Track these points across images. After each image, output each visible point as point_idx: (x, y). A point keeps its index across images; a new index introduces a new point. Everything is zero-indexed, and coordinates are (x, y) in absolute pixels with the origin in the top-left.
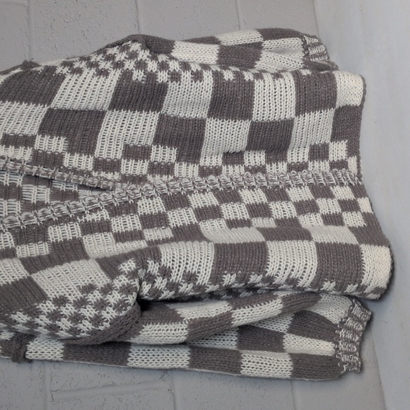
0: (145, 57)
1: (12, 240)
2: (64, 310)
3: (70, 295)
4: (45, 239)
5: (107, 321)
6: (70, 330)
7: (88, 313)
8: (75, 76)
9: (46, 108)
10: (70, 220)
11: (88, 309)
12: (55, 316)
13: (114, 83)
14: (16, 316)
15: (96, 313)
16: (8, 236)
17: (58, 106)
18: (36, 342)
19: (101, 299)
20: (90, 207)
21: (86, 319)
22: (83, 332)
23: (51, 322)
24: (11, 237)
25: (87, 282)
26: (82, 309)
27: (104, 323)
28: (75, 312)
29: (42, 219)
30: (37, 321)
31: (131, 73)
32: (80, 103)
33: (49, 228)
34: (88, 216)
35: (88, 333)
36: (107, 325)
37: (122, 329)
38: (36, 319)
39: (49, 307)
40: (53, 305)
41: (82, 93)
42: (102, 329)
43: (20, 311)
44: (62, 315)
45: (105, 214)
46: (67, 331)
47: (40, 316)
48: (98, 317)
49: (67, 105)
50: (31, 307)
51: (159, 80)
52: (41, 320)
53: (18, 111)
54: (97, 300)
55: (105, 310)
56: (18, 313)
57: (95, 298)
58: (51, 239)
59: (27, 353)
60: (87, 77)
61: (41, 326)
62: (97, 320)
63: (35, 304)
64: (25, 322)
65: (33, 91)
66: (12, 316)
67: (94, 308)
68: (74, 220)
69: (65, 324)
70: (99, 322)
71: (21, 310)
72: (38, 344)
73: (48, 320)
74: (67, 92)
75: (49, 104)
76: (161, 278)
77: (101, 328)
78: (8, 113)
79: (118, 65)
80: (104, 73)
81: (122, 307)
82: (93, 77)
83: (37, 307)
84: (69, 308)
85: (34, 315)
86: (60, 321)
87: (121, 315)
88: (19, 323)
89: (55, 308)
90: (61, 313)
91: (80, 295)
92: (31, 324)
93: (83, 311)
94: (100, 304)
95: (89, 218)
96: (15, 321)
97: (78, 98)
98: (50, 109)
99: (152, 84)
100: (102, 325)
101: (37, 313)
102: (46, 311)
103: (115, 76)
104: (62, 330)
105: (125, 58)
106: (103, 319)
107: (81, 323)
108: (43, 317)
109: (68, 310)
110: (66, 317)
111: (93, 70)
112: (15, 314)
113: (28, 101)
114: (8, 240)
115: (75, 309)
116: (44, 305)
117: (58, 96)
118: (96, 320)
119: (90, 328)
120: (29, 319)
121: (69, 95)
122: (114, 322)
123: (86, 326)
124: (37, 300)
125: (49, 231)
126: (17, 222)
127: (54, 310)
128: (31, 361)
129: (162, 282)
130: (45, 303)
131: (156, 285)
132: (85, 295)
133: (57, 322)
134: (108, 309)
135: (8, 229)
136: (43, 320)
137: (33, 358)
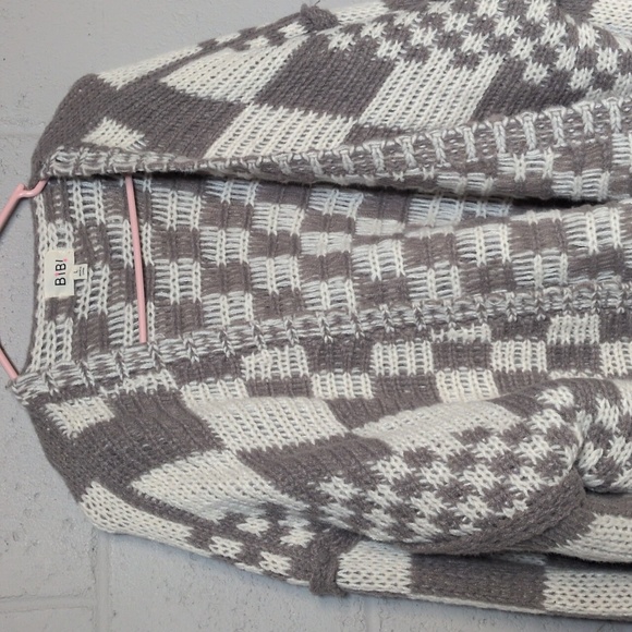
0: (556, 39)
1: (304, 361)
2: (428, 476)
3: (439, 446)
4: (366, 367)
5: (521, 498)
6: (440, 517)
7: (480, 480)
8: (414, 65)
9: (351, 123)
10: (417, 334)
11: (479, 472)
12: (409, 487)
13: (487, 82)
14: (331, 485)
15: (498, 480)
16: (298, 353)
17: (373, 121)
18: (356, 556)
19: (507, 452)
20: (459, 316)
21: (477, 494)
22: (467, 522)
23: (400, 500)
24: (304, 356)
25: (470, 424)
26: (466, 473)
27: (516, 502)
28: (451, 480)
29: (365, 327)
30: (373, 496)
31: (522, 66)
32: (414, 118)
33: (375, 347)
34: (452, 331)
35: (478, 524)
36: (522, 506)
37: (553, 514)
38: (370, 492)
39: (398, 469)
40: (405, 465)
41: (422, 97)
42: (508, 516)
43: (338, 476)
44: (424, 485)
45: (484, 332)
46: (433, 520)
47: (379, 486)
48: (503, 489)
49: (390, 119)
50: (362, 468)
51: (572, 84)
52: (380, 494)
53: (299, 126)
54: (499, 455)
55: (518, 473)
56: (335, 479)
57: (492, 451)
58: (376, 367)
59: (340, 574)
60: (438, 67)
61: (379, 507)
62: (498, 496)
63: (369, 463)
64: (348, 497)
65: (331, 91)
66: (322, 485)
67: (491, 470)
68: (425, 335)
69: (429, 504)
70: (503, 500)
71: (340, 473)
72: (360, 559)
73: (394, 494)
74: (395, 94)
75: (357, 116)
76: (622, 439)
77: (508, 512)
78: (280, 129)
79: (501, 45)
80: (470, 61)
81: (554, 467)
82: (448, 68)
83: (373, 469)
84: (440, 471)
85: (367, 483)
86: (419, 496)
87: (551, 484)
88: (334, 501)
89: (409, 471)
90: (422, 481)
91: (459, 447)
92: (359, 504)
93: (468, 477)
94: (505, 461)
95: (453, 335)
96: (328, 496)
97: (413, 107)
98: (356, 126)
99: (558, 92)
100: (511, 506)
101: (371, 480)
102: (390, 476)
103: (489, 68)
104: (422, 516)
105: (516, 30)
106: (513, 493)
107: (465, 501)
108: (385, 489)
109: (438, 474)
110: (431, 488)
111: (450, 54)
112: (329, 481)
113: (320, 110)
114: (298, 359)
115: (452, 472)
116: (387, 463)
117: (375, 102)
118: (497, 494)
119: (483, 512)
120: (355, 491)
121: (397, 101)
122: (537, 499)
123: (474, 508)
124: (373, 455)
125: (375, 351)
126: (318, 327)
127: (408, 474)
128: (345, 594)
129: (623, 449)
130: (389, 460)
131: (612, 453)
132: (470, 446)
133: (413, 499)
134: (524, 470)
135: (301, 339)
136: (384, 495)
137: (352, 585)
